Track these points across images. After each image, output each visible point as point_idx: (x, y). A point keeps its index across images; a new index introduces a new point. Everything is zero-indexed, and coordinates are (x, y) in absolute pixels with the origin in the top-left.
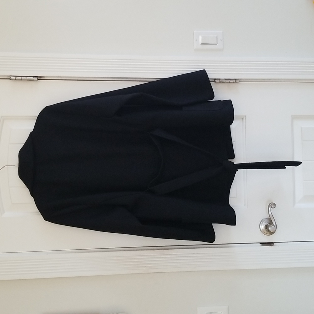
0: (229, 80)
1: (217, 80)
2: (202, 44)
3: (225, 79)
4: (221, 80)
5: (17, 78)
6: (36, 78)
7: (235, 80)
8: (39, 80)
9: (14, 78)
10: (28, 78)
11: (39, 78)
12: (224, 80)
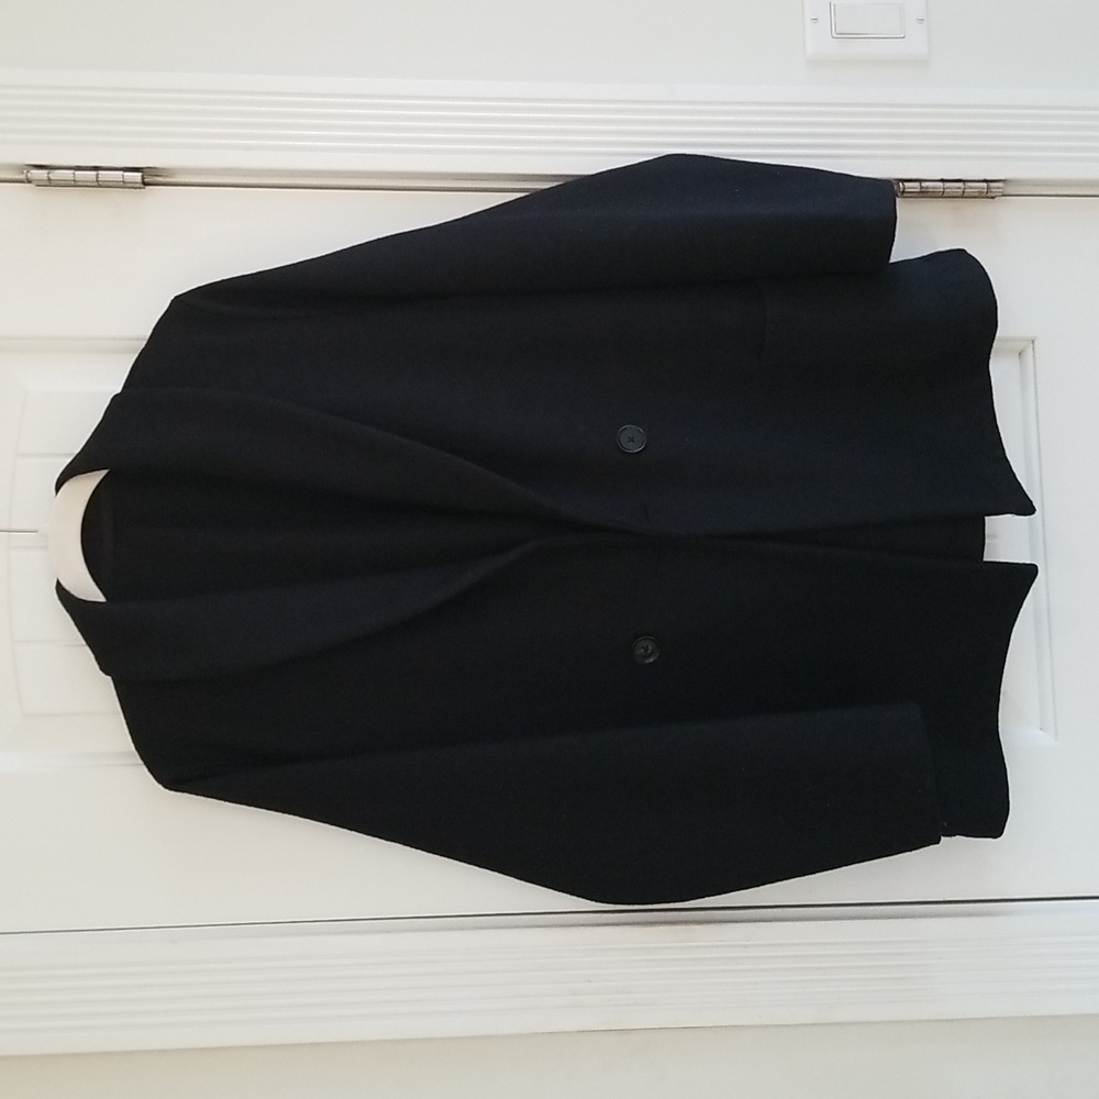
0: (961, 184)
1: (907, 184)
2: (842, 36)
3: (942, 181)
4: (924, 184)
5: (56, 175)
6: (138, 176)
7: (985, 185)
8: (148, 187)
9: (43, 174)
10: (100, 172)
11: (149, 177)
12: (941, 184)
